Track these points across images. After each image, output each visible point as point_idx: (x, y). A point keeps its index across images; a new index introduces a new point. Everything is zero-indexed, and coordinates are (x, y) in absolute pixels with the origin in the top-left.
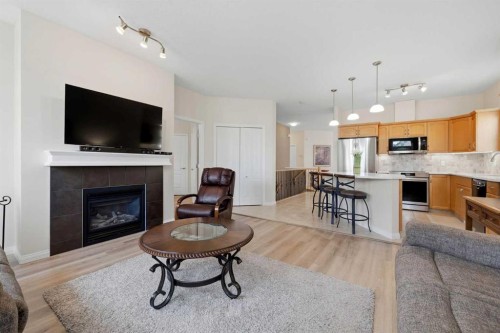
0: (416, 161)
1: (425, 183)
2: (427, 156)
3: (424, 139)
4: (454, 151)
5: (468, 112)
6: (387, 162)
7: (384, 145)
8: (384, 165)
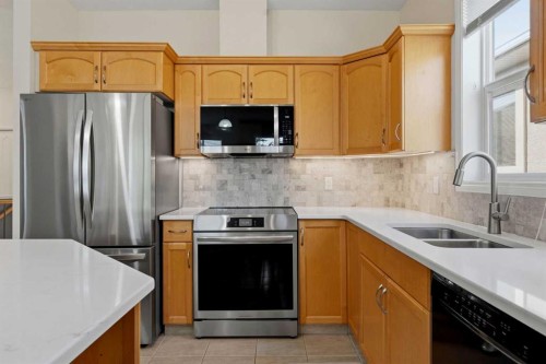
0: (273, 178)
1: (290, 247)
2: (295, 165)
3: (287, 113)
4: (352, 151)
5: (378, 40)
6: (205, 180)
7: (188, 125)
8: (197, 189)
